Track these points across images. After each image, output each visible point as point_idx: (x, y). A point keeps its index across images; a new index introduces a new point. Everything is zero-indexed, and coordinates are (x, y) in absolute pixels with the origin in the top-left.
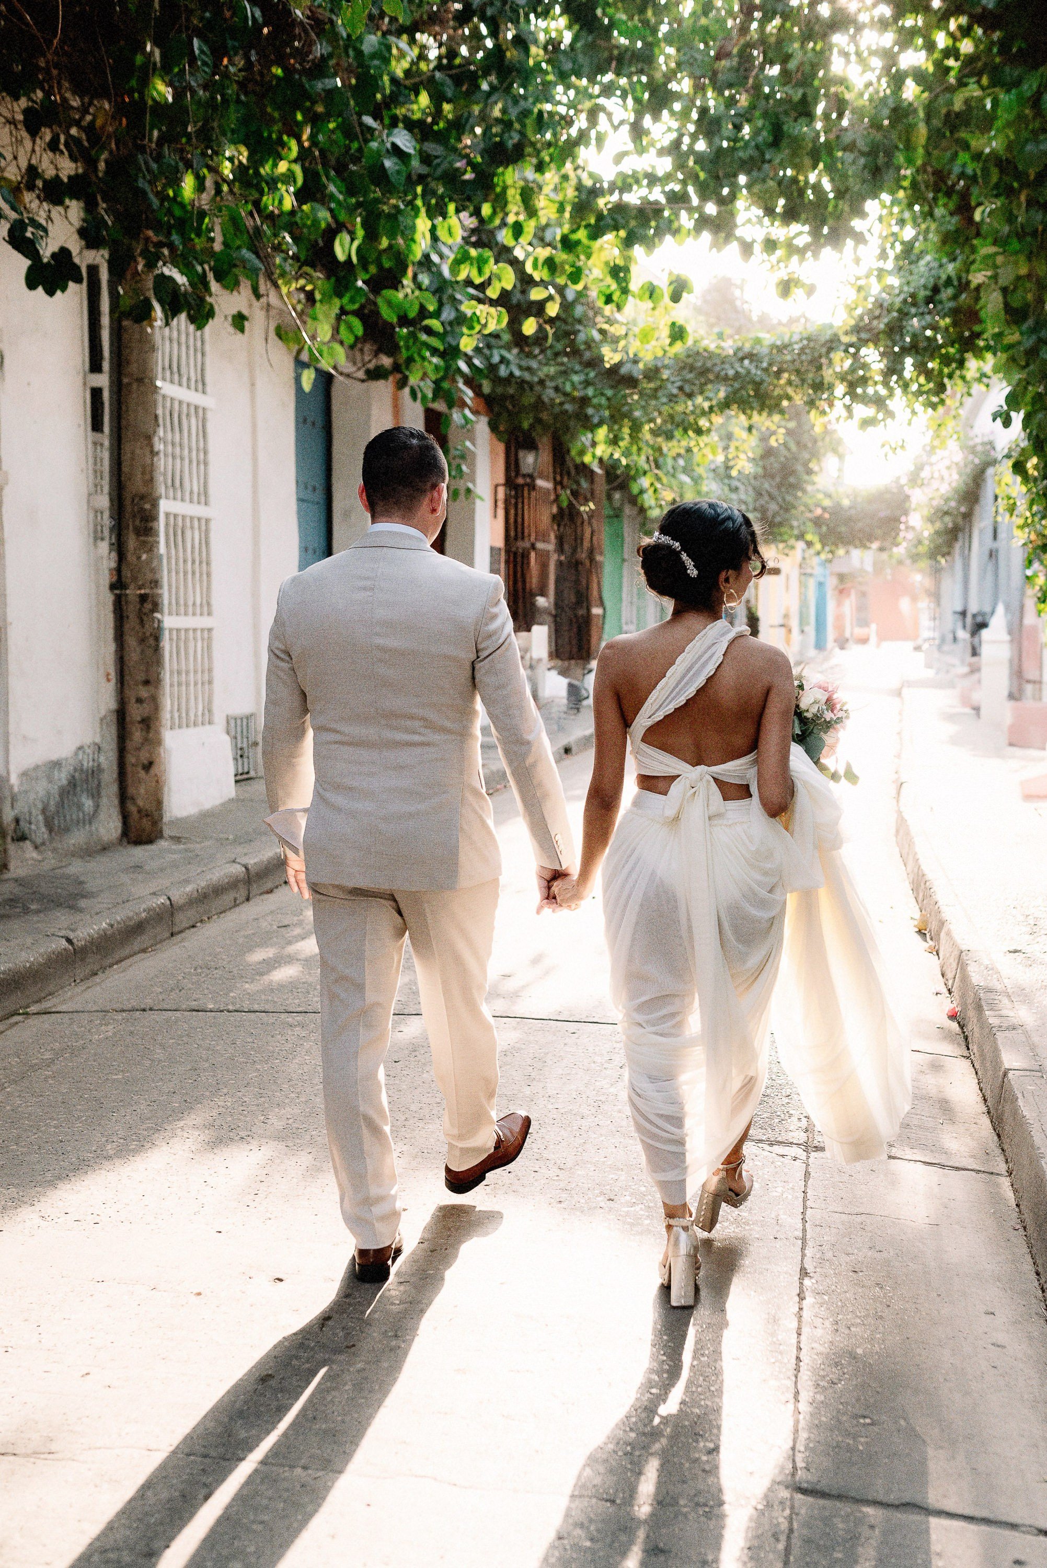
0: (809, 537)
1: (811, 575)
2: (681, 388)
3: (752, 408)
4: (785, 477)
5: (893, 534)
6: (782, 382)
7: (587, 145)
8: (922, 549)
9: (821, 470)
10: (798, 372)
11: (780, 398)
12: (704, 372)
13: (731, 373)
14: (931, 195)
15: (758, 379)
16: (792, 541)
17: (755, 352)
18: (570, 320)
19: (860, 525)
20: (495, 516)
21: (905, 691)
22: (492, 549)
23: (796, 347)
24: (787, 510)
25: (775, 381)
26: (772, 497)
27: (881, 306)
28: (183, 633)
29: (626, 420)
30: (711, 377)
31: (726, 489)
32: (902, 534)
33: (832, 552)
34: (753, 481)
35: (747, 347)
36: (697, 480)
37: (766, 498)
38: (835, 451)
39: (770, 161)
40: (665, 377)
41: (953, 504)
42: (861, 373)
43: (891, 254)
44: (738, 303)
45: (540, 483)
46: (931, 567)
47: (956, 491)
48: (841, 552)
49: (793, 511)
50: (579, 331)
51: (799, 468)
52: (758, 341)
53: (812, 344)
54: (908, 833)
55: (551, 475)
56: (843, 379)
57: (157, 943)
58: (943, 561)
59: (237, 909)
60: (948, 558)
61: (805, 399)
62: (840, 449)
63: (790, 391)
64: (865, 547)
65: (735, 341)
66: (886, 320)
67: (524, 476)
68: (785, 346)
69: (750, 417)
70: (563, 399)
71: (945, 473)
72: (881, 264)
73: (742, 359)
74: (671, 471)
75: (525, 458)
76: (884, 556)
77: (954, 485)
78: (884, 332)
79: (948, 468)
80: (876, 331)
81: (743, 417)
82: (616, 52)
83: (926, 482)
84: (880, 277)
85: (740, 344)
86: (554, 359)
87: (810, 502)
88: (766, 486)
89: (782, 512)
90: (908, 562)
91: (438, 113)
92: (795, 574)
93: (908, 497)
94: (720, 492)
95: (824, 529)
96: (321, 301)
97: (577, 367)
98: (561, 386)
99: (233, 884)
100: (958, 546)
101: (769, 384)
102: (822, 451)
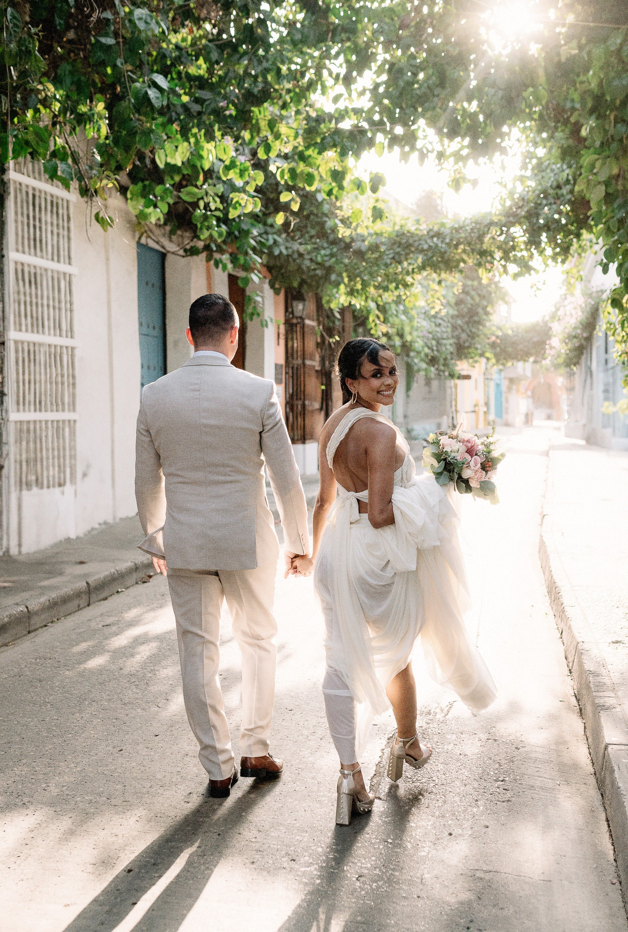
0: (488, 355)
1: (491, 379)
2: (393, 258)
3: (440, 270)
4: (471, 317)
5: (542, 352)
6: (460, 251)
7: (315, 91)
8: (561, 360)
9: (495, 312)
10: (469, 244)
11: (458, 262)
12: (408, 246)
13: (426, 247)
14: (553, 124)
15: (443, 250)
16: (477, 358)
17: (441, 232)
18: (320, 215)
19: (521, 346)
20: (278, 344)
21: (551, 453)
22: (276, 365)
23: (468, 228)
24: (473, 338)
25: (455, 251)
26: (463, 330)
27: (523, 199)
28: (61, 423)
29: (358, 279)
30: (413, 249)
31: (433, 324)
32: (548, 351)
33: (503, 364)
34: (450, 320)
35: (436, 228)
36: (411, 319)
37: (460, 330)
38: (503, 299)
39: (438, 96)
40: (382, 250)
41: (579, 331)
42: (511, 243)
43: (530, 166)
44: (439, 208)
45: (308, 322)
46: (567, 372)
47: (581, 323)
48: (509, 364)
49: (477, 339)
50: (326, 221)
51: (480, 311)
52: (443, 225)
53: (478, 226)
54: (545, 552)
55: (315, 317)
56: (499, 248)
57: (17, 638)
58: (575, 368)
59: (80, 612)
60: (577, 366)
61: (475, 262)
62: (507, 299)
63: (465, 257)
64: (525, 361)
65: (427, 225)
66: (526, 209)
67: (297, 318)
68: (461, 228)
69: (439, 275)
70: (316, 267)
71: (574, 312)
72: (523, 172)
73: (432, 237)
74: (395, 312)
75: (297, 306)
76: (538, 366)
77: (579, 319)
78: (525, 217)
79: (575, 308)
80: (520, 216)
81: (434, 275)
82: (331, 27)
83: (561, 318)
84: (522, 182)
85: (431, 227)
86: (310, 240)
87: (488, 332)
88: (459, 322)
89: (470, 339)
90: (552, 369)
91: (210, 71)
92: (481, 379)
93: (550, 328)
94: (428, 326)
95: (498, 349)
96: (131, 199)
97: (325, 245)
98: (314, 258)
99: (78, 595)
100: (584, 357)
101: (451, 252)
102: (495, 300)
